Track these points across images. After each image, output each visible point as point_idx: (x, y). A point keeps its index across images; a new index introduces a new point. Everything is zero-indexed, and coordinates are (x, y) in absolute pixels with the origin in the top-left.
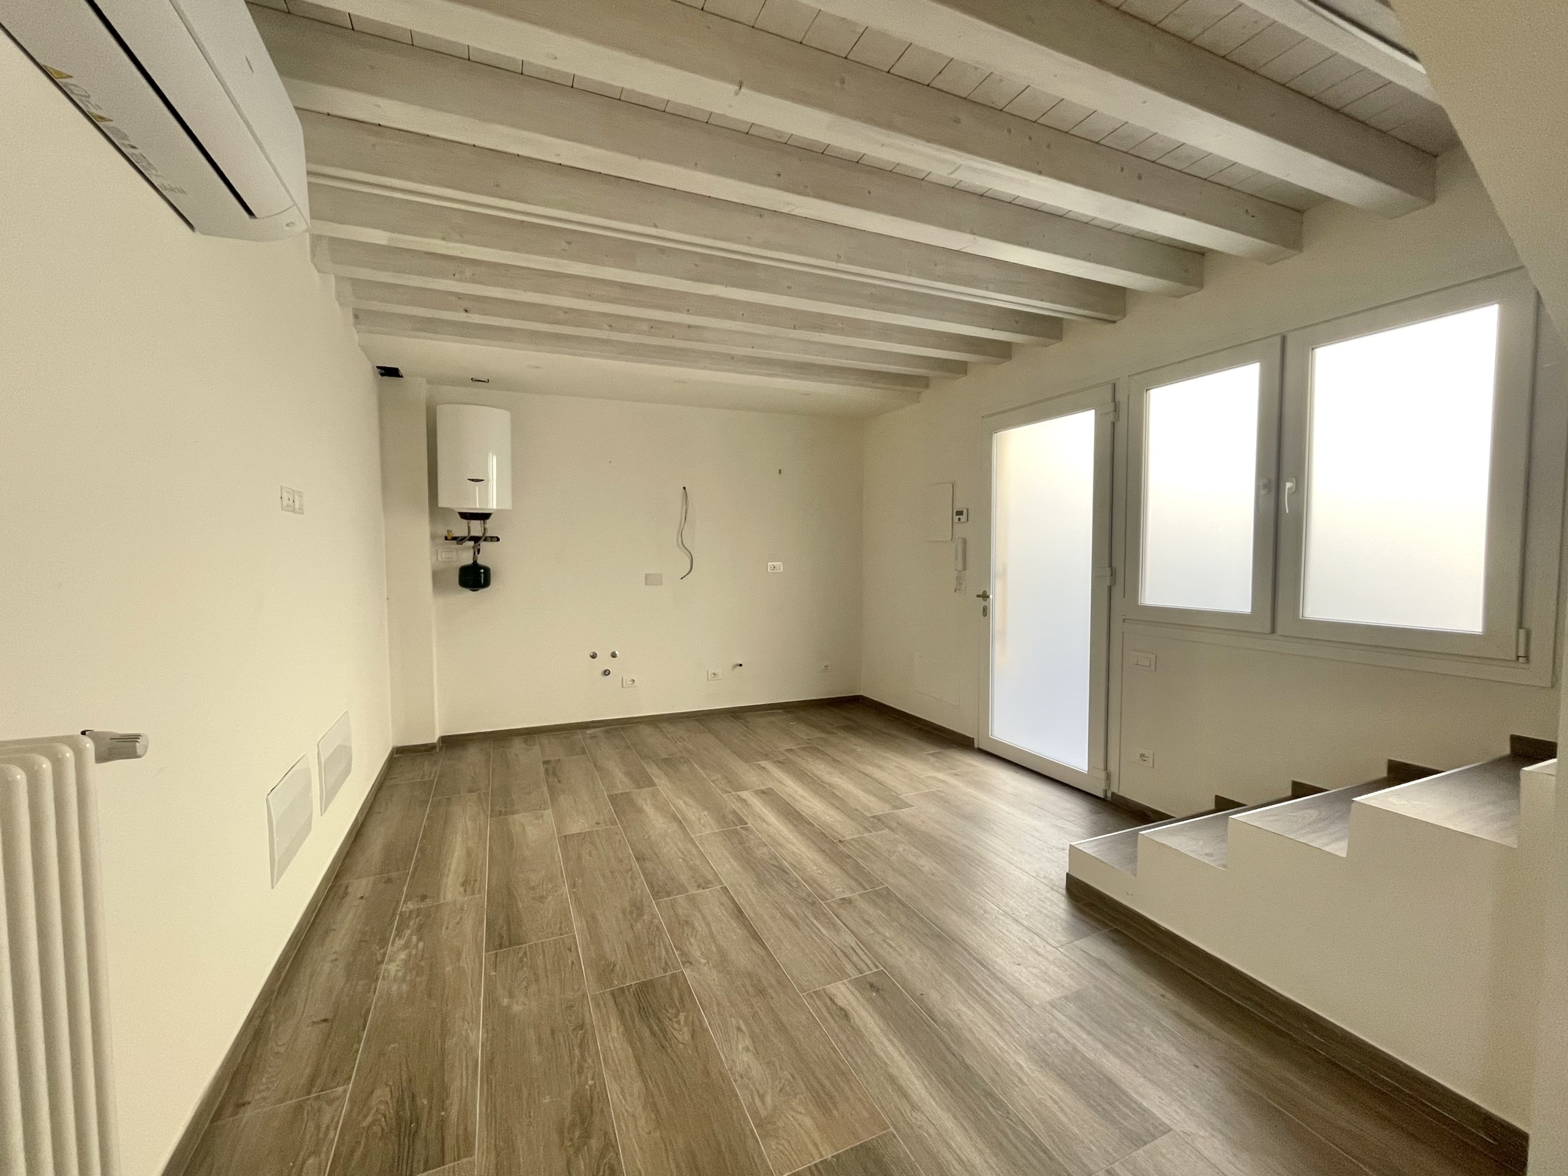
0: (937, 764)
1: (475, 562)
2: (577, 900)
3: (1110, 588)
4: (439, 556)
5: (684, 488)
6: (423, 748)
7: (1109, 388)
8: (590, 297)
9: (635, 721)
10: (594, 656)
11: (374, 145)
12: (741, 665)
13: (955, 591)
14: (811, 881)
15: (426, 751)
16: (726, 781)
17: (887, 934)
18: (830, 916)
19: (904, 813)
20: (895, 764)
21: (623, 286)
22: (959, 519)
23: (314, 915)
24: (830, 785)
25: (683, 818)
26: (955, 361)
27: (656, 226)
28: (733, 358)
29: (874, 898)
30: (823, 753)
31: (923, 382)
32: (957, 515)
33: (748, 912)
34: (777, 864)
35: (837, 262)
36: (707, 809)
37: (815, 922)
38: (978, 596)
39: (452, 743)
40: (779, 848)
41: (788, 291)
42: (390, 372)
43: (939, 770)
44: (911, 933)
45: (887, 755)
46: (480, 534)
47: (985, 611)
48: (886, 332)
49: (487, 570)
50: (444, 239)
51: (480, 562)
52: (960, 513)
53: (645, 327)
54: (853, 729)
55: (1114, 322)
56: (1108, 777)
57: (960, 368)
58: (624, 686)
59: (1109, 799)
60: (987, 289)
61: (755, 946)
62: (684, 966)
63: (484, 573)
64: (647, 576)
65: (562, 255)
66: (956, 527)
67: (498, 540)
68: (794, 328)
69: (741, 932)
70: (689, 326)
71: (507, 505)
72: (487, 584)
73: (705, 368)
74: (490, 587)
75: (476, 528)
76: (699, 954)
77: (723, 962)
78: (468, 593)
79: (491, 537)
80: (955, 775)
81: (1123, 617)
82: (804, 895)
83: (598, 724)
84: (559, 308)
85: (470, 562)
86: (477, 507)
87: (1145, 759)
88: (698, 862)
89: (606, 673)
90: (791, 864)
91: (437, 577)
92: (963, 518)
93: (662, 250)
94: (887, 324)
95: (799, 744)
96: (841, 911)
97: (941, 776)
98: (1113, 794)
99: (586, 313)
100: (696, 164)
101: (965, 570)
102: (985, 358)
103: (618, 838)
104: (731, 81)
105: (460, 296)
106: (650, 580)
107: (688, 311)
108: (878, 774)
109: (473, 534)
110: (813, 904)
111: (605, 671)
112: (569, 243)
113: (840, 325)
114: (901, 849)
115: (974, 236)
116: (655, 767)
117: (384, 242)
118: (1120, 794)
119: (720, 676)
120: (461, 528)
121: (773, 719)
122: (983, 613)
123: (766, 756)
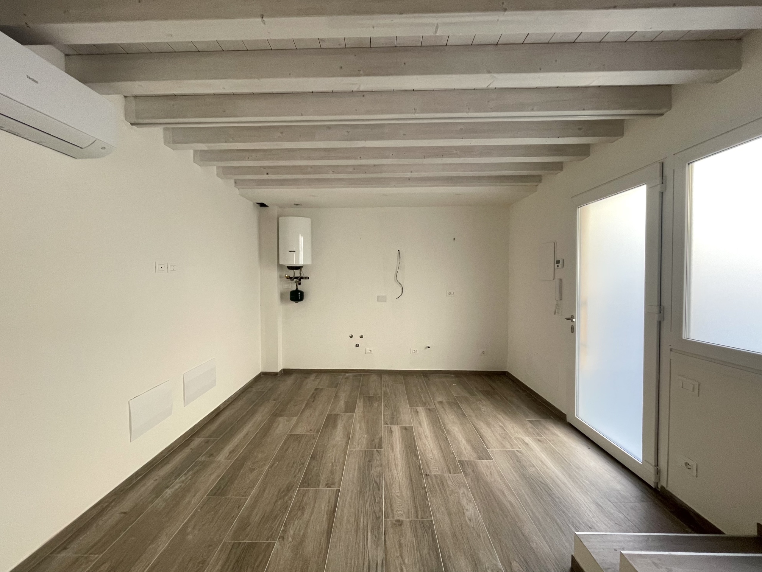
0: (531, 430)
1: (297, 289)
2: (266, 476)
3: (660, 323)
4: (284, 286)
5: (399, 250)
6: (273, 374)
7: (658, 167)
8: (310, 158)
9: (371, 372)
10: (351, 337)
11: (173, 105)
12: (429, 347)
13: (555, 314)
14: (389, 501)
15: (274, 375)
16: (391, 417)
17: (406, 561)
18: (381, 532)
19: (483, 464)
20: (501, 424)
21: (325, 150)
22: (558, 266)
23: (169, 453)
24: (448, 431)
25: (352, 437)
26: (553, 163)
27: (302, 115)
28: (410, 179)
29: (418, 526)
30: (459, 407)
31: (538, 179)
32: (556, 263)
33: (338, 513)
34: (378, 481)
35: (414, 114)
36: (368, 433)
37: (369, 534)
38: (567, 319)
39: (286, 372)
40: (387, 470)
41: (404, 137)
42: (262, 205)
43: (528, 434)
44: (423, 566)
45: (499, 416)
46: (299, 276)
47: (573, 329)
48: (487, 151)
49: (302, 293)
50: (226, 142)
51: (299, 289)
52: (558, 262)
53: (351, 169)
54: (490, 394)
55: (662, 114)
56: (658, 472)
57: (558, 167)
58: (366, 353)
59: (659, 490)
60: (533, 110)
61: (323, 540)
62: (279, 538)
63: (300, 294)
64: (378, 297)
65: (279, 139)
66: (557, 270)
67: (309, 278)
68: (424, 158)
69: (325, 525)
70: (375, 166)
71: (309, 262)
72: (301, 299)
73: (395, 186)
74: (302, 301)
75: (297, 273)
76: (292, 533)
77: (300, 544)
78: (294, 304)
79: (306, 277)
80: (539, 440)
81: (670, 347)
82: (377, 509)
83: (352, 371)
84: (308, 166)
85: (295, 289)
86: (294, 263)
87: (690, 467)
88: (338, 468)
89: (357, 346)
90: (386, 485)
91: (282, 296)
92: (560, 265)
93: (329, 127)
94: (486, 146)
95: (448, 399)
96: (390, 530)
97: (527, 439)
98: (662, 487)
99: (320, 167)
100: (290, 74)
101: (561, 300)
102: (572, 158)
103: (313, 441)
104: (255, 16)
105: (265, 167)
106: (381, 299)
107: (361, 157)
108: (485, 430)
109: (296, 276)
110: (378, 518)
111: (357, 345)
112: (282, 133)
113: (455, 152)
114: (461, 492)
115: (491, 74)
116: (362, 401)
117: (206, 149)
118: (668, 489)
119: (418, 352)
120: (291, 273)
121: (444, 380)
122: (571, 330)
123: (424, 404)
